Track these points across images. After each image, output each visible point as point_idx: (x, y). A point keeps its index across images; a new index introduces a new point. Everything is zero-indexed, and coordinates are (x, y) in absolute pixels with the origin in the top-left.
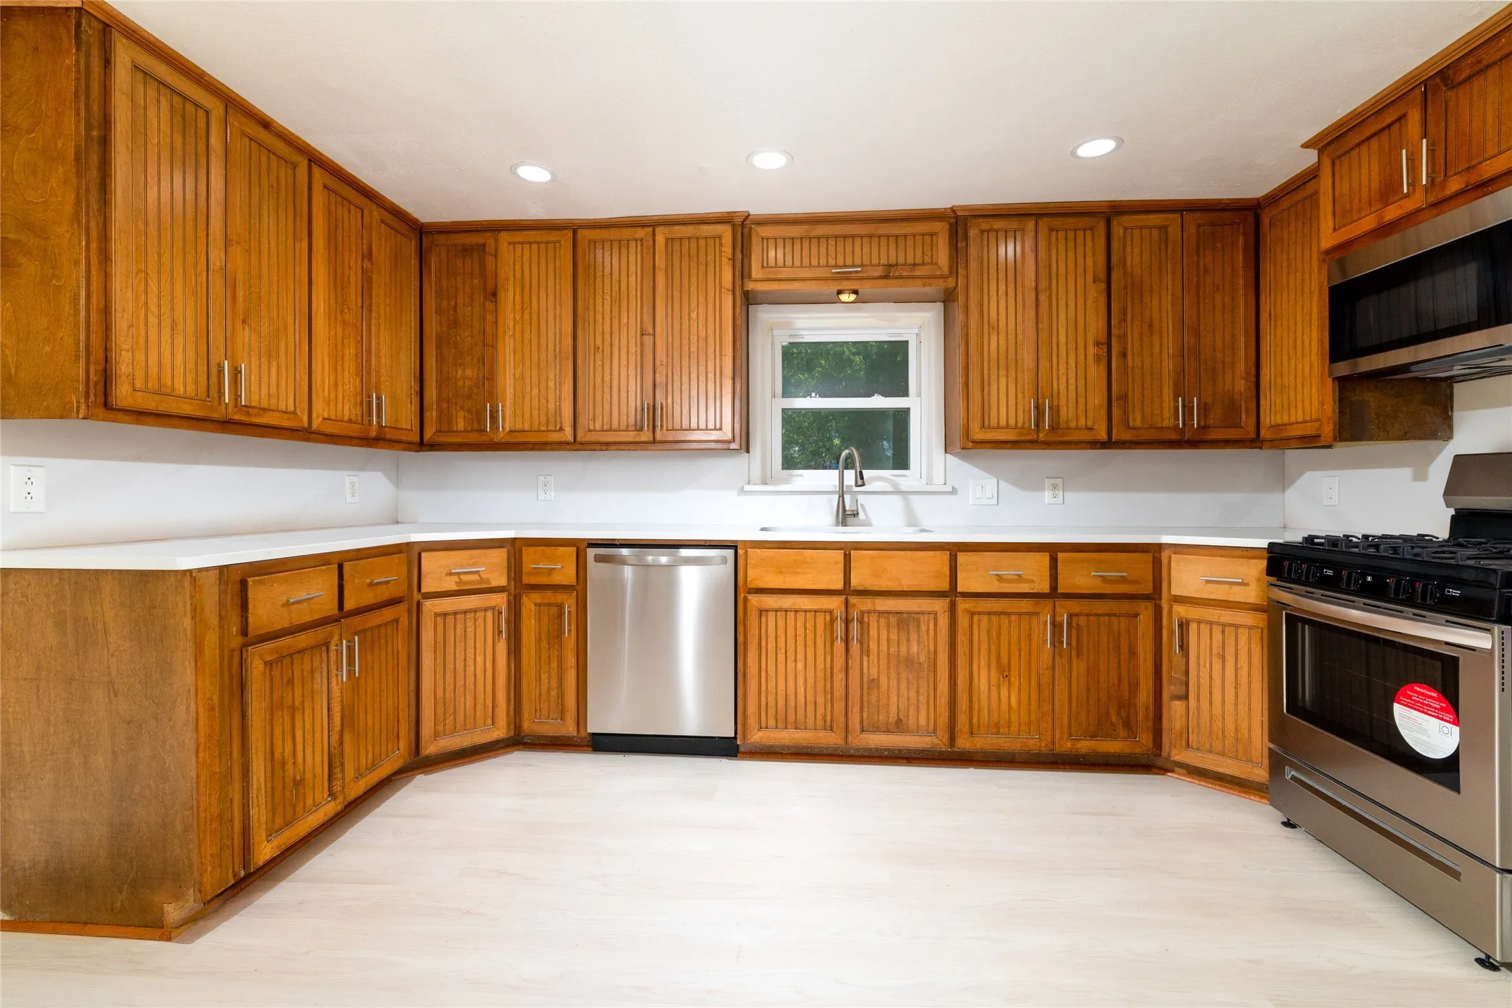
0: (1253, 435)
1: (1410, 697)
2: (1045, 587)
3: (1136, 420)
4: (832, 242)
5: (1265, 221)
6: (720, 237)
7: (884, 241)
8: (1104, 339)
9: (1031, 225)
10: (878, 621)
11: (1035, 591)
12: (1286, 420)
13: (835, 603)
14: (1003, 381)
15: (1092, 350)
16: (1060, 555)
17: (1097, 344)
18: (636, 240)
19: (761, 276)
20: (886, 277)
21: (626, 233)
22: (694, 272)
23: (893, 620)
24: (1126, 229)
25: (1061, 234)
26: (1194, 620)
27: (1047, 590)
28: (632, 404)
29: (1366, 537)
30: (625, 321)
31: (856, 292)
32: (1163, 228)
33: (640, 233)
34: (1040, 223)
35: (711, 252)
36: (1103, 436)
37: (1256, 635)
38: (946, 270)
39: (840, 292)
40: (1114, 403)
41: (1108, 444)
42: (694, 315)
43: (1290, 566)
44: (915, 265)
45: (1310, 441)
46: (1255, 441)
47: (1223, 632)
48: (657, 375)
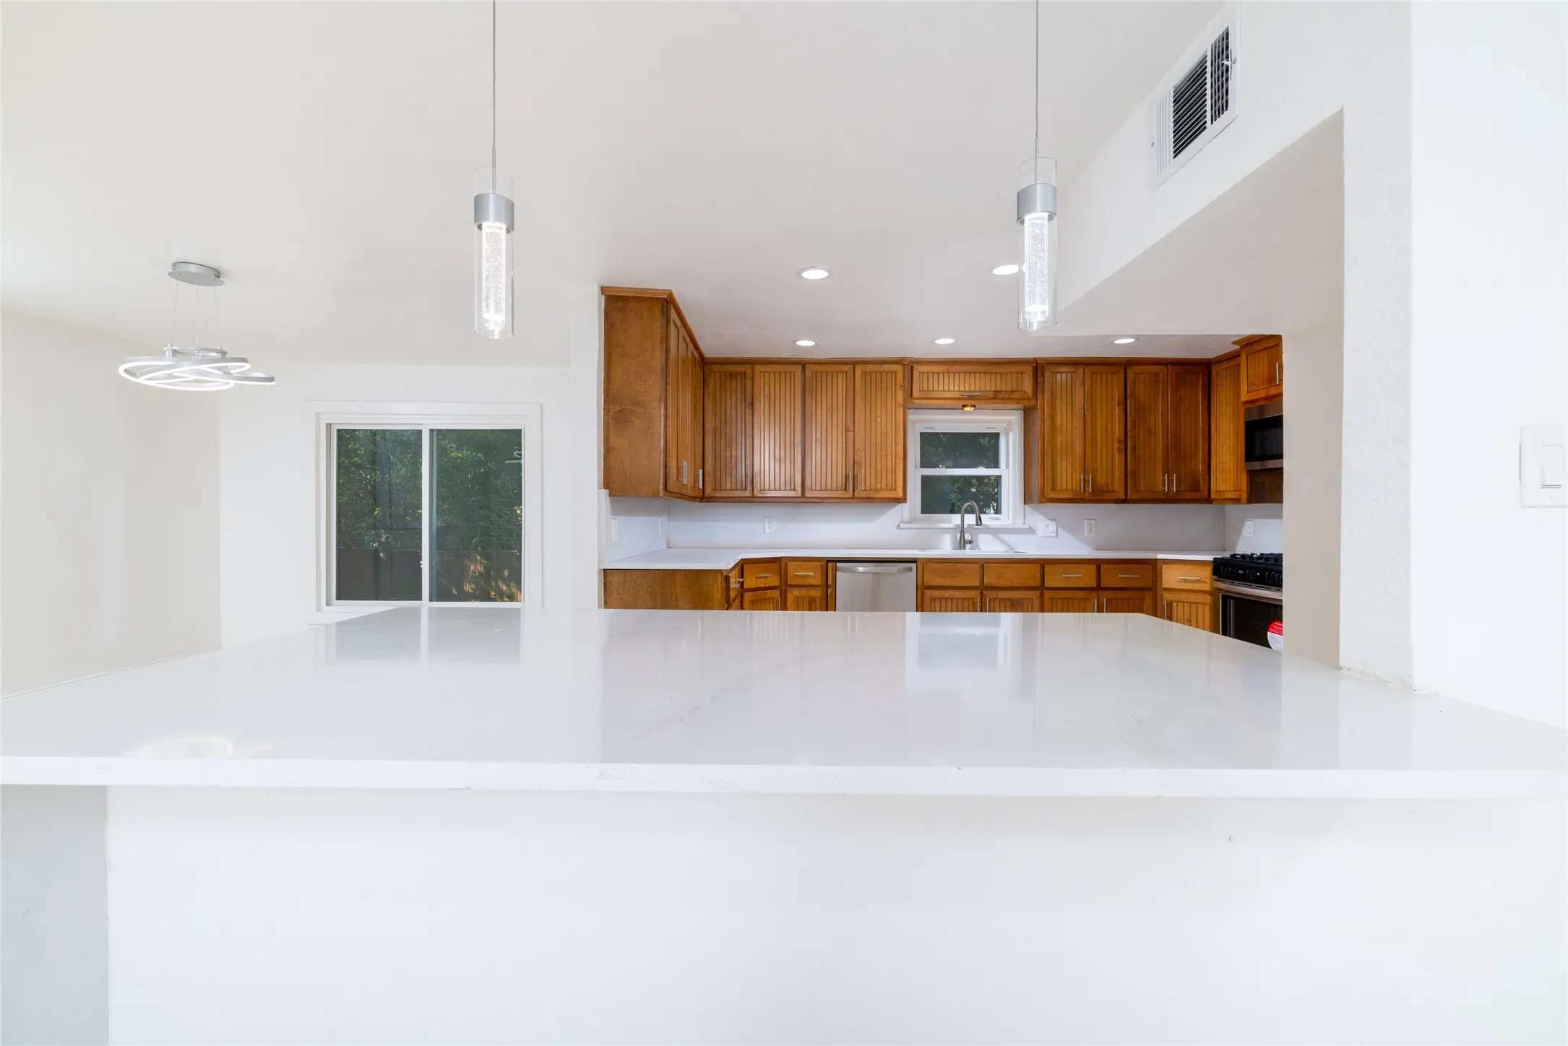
0: (1206, 496)
1: (1274, 628)
2: (1093, 584)
3: (1142, 486)
4: (962, 376)
5: (1214, 373)
6: (895, 372)
7: (993, 376)
8: (1122, 438)
9: (1081, 370)
10: (1000, 605)
11: (1088, 586)
12: (1224, 488)
13: (976, 594)
14: (1064, 463)
15: (1116, 445)
16: (1102, 566)
17: (1119, 441)
18: (843, 372)
19: (919, 396)
20: (994, 398)
21: (838, 368)
22: (879, 392)
23: (1008, 604)
24: (1135, 373)
25: (1098, 376)
26: (1175, 601)
27: (1094, 585)
28: (840, 474)
29: (1261, 554)
30: (835, 422)
31: (974, 406)
32: (1157, 374)
33: (846, 368)
34: (1086, 370)
35: (889, 381)
36: (1122, 496)
37: (1207, 608)
38: (1031, 395)
39: (964, 406)
40: (1129, 478)
41: (1125, 501)
42: (879, 420)
43: (1224, 569)
44: (1012, 391)
45: (1236, 501)
46: (1208, 500)
47: (1190, 607)
48: (856, 457)
